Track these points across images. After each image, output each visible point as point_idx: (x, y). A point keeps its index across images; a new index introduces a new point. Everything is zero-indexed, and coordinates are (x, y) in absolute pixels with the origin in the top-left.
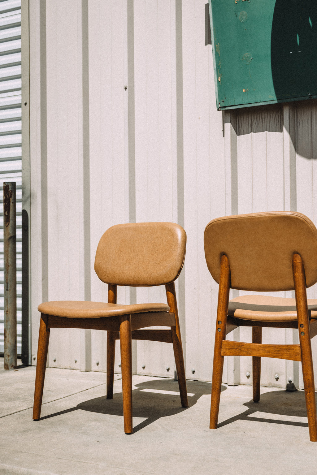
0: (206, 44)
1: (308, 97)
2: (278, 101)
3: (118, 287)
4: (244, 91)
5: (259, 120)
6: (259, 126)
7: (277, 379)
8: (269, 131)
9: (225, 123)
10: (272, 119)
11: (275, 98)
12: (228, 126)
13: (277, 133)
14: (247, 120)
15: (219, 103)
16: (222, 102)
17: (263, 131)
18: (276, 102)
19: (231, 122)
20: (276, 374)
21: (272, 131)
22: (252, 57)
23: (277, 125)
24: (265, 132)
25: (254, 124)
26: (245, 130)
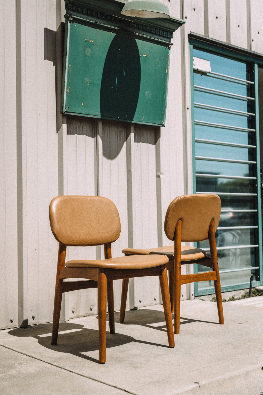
0: (45, 59)
1: (117, 119)
2: (101, 118)
3: (67, 246)
4: (82, 104)
5: (80, 127)
6: (81, 130)
7: (91, 309)
8: (86, 136)
9: (63, 123)
10: (88, 128)
11: (100, 115)
12: (64, 126)
13: (91, 138)
14: (73, 124)
15: (66, 108)
16: (68, 108)
17: (83, 135)
18: (100, 117)
19: (67, 124)
20: (91, 306)
21: (88, 136)
22: (91, 82)
23: (91, 133)
24: (85, 135)
25: (77, 128)
26: (71, 132)
